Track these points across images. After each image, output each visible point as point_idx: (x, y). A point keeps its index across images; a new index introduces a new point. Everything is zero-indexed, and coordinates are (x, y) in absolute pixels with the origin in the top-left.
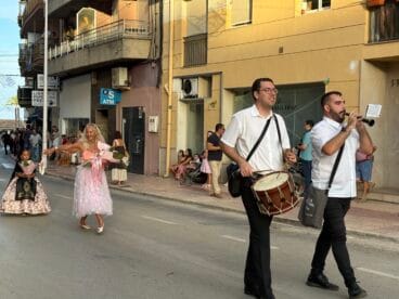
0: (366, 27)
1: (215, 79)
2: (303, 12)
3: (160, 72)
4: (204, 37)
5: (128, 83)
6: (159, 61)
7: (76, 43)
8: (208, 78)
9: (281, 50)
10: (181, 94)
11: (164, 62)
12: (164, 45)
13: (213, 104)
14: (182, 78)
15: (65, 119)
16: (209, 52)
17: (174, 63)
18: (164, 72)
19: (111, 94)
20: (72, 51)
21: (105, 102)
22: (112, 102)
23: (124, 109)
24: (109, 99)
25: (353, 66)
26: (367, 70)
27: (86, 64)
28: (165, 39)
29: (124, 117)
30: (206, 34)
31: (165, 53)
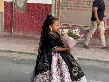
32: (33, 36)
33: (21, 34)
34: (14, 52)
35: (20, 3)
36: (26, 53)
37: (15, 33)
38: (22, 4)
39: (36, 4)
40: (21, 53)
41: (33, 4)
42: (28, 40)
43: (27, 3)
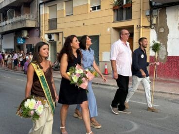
0: (113, 16)
1: (60, 34)
2: (91, 11)
3: (40, 32)
4: (56, 20)
5: (28, 36)
6: (39, 28)
7: (8, 22)
8: (58, 34)
9: (84, 24)
10: (48, 40)
11: (41, 28)
12: (41, 22)
13: (60, 43)
14: (48, 34)
15: (4, 49)
16: (58, 25)
17: (45, 29)
18: (41, 32)
19: (22, 40)
20: (6, 25)
21: (19, 42)
22: (22, 43)
23: (27, 45)
24: (21, 42)
25: (109, 30)
26: (113, 31)
27: (12, 29)
28: (41, 20)
29: (27, 48)
30: (56, 18)
31: (41, 25)
32: (173, 80)
33: (163, 79)
34: (166, 93)
35: (162, 56)
36: (175, 94)
37: (158, 78)
38: (164, 57)
39: (175, 57)
40: (171, 94)
41: (172, 57)
42: (171, 84)
43: (168, 57)
